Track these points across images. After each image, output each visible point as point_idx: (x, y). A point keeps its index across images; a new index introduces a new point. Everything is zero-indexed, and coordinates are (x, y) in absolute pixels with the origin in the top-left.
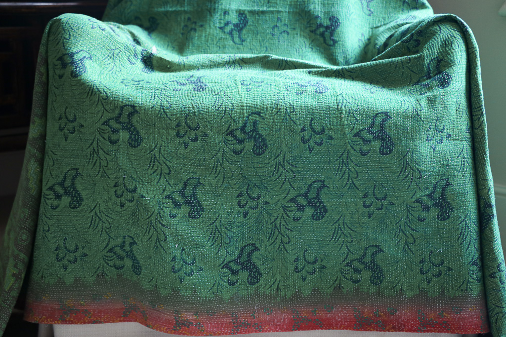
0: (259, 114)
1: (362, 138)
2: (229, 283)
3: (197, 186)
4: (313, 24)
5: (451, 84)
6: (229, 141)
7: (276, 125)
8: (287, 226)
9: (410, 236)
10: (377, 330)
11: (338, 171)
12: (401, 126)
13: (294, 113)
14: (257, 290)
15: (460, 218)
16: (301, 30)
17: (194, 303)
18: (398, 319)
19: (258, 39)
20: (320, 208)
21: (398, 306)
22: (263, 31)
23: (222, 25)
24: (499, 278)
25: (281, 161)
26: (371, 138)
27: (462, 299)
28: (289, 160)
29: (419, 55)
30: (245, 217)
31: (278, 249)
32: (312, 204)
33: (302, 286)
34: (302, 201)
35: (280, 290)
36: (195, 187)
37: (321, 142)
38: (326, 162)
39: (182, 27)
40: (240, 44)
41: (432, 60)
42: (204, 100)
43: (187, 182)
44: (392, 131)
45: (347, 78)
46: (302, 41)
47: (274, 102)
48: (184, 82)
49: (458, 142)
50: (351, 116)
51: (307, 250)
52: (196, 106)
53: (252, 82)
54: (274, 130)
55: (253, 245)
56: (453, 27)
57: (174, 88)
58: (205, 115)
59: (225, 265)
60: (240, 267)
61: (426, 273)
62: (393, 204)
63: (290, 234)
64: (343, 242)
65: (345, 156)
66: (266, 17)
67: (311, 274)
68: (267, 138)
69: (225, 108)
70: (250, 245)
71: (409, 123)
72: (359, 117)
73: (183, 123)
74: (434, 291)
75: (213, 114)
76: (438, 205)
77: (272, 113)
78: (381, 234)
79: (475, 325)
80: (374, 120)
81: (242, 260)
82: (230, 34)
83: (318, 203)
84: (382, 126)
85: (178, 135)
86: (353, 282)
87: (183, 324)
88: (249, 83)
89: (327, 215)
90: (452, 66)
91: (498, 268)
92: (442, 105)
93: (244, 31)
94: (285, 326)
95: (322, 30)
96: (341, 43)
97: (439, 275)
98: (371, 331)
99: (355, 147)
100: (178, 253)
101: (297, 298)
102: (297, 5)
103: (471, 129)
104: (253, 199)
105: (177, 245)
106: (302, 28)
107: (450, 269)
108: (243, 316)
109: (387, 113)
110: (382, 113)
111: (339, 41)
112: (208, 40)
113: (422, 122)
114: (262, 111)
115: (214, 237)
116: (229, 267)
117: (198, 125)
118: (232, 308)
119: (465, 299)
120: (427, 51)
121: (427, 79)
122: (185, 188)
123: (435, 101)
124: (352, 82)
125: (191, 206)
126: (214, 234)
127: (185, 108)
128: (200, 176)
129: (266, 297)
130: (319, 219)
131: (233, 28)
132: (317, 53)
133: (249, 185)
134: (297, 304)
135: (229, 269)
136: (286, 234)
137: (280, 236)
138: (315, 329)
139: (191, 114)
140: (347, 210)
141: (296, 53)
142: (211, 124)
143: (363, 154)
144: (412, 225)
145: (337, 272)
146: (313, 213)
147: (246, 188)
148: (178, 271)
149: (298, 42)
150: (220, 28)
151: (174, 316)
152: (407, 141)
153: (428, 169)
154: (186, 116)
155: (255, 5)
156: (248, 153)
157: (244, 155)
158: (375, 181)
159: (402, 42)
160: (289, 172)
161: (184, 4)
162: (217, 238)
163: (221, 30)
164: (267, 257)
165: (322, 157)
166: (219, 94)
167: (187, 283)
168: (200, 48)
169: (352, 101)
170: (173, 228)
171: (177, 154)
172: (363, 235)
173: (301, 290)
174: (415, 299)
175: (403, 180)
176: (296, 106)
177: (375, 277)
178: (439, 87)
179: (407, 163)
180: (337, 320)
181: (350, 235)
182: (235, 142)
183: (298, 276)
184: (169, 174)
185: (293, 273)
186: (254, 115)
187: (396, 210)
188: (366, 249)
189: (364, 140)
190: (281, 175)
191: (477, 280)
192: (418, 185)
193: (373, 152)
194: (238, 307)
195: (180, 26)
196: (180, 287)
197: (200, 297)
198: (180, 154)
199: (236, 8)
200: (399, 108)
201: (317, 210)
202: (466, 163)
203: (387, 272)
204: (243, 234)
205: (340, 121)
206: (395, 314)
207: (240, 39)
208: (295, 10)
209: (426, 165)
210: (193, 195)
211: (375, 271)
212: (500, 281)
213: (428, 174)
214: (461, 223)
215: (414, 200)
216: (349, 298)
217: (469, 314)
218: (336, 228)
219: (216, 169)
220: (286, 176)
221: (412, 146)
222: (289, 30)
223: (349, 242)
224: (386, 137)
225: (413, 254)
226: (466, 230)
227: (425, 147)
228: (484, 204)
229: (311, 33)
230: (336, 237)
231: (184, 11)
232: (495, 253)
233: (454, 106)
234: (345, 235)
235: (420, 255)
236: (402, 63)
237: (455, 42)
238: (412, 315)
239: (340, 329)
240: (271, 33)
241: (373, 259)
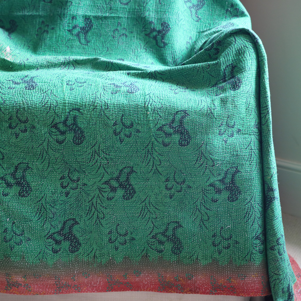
0: (78, 110)
1: (164, 132)
2: (53, 251)
3: (26, 169)
4: (147, 28)
5: (241, 87)
6: (53, 132)
7: (93, 120)
8: (102, 204)
9: (205, 214)
10: (177, 292)
11: (144, 159)
12: (197, 122)
13: (108, 110)
14: (77, 257)
15: (247, 199)
16: (137, 33)
17: (23, 268)
18: (195, 283)
19: (101, 40)
20: (130, 190)
21: (194, 272)
22: (105, 34)
23: (71, 28)
24: (277, 250)
25: (97, 150)
26: (172, 132)
27: (246, 268)
28: (104, 149)
29: (216, 61)
30: (67, 196)
31: (95, 223)
32: (123, 186)
33: (115, 255)
34: (115, 184)
35: (97, 257)
36: (25, 170)
37: (130, 135)
38: (134, 151)
39: (37, 29)
40: (85, 45)
41: (227, 66)
42: (33, 97)
43: (17, 166)
44: (190, 126)
45: (158, 80)
46: (138, 43)
47: (91, 100)
48: (19, 81)
49: (247, 136)
50: (155, 113)
51: (119, 225)
52: (26, 102)
53: (76, 83)
54: (91, 124)
55: (74, 219)
56: (246, 38)
57: (9, 87)
58: (33, 110)
59: (49, 236)
60: (62, 238)
61: (218, 245)
62: (191, 188)
63: (105, 211)
64: (149, 219)
65: (150, 146)
66: (108, 21)
67: (122, 245)
68: (85, 130)
69: (51, 104)
70: (71, 220)
71: (204, 120)
72: (163, 114)
73: (14, 116)
74: (224, 261)
75: (40, 109)
76: (229, 188)
77: (89, 109)
78: (181, 212)
79: (257, 289)
80: (174, 117)
81: (64, 232)
82: (77, 36)
83: (128, 185)
84: (181, 122)
85: (10, 127)
86: (157, 252)
87: (13, 285)
88: (73, 83)
89: (136, 195)
90: (243, 72)
91: (277, 242)
92: (232, 105)
93: (89, 34)
94: (100, 288)
95: (155, 33)
96: (170, 45)
97: (228, 247)
98: (172, 293)
99: (158, 139)
100: (9, 226)
101: (111, 264)
102: (135, 12)
103: (259, 125)
104: (73, 181)
105: (9, 219)
106: (139, 32)
107: (237, 242)
108: (65, 279)
109: (186, 111)
110: (182, 111)
111: (169, 43)
112: (58, 40)
113: (215, 119)
114: (81, 108)
115: (40, 213)
116: (53, 238)
117: (27, 119)
118: (55, 272)
119: (249, 268)
120: (223, 58)
121: (223, 82)
122: (16, 171)
123: (227, 101)
124: (162, 83)
125: (21, 186)
126: (41, 210)
127: (16, 104)
128: (28, 161)
129: (85, 264)
130: (129, 199)
131: (80, 30)
132: (150, 54)
133: (70, 170)
134: (111, 270)
135: (53, 240)
136: (102, 211)
137: (96, 212)
138: (126, 291)
139: (22, 110)
140: (152, 192)
141: (132, 53)
142: (38, 118)
143: (165, 145)
144: (206, 205)
145: (144, 243)
146: (124, 194)
147: (67, 172)
148: (9, 241)
149: (135, 43)
150: (69, 31)
151: (6, 278)
152: (202, 135)
153: (220, 158)
154: (17, 111)
155: (99, 11)
156: (69, 143)
157: (66, 144)
158: (175, 168)
159: (205, 50)
160: (103, 159)
161: (39, 9)
162: (43, 214)
163: (70, 33)
164: (85, 230)
165: (131, 147)
166: (47, 92)
167: (17, 251)
168: (52, 47)
169: (157, 100)
170: (5, 205)
171: (9, 143)
172: (166, 213)
173: (114, 258)
174: (208, 267)
175: (199, 167)
176: (110, 104)
177: (176, 248)
178: (231, 90)
179: (202, 153)
180: (144, 284)
181: (155, 213)
182: (58, 133)
183: (112, 246)
184: (3, 159)
185: (108, 243)
186: (75, 111)
187: (193, 193)
188: (168, 224)
189: (166, 134)
190: (97, 161)
191: (259, 252)
192: (211, 172)
193: (173, 144)
194: (60, 272)
195: (35, 28)
196: (10, 254)
197: (27, 263)
198: (12, 143)
199: (83, 14)
200: (196, 107)
201: (127, 191)
202: (253, 153)
203: (185, 244)
204: (65, 210)
205: (146, 117)
206: (192, 279)
207: (86, 40)
208: (133, 16)
209: (219, 155)
210: (23, 177)
211: (175, 243)
212: (278, 253)
213: (220, 162)
214: (247, 204)
215: (208, 184)
216: (154, 265)
217: (252, 280)
218: (143, 207)
219: (42, 156)
220: (101, 163)
221: (206, 139)
222: (127, 34)
223: (154, 219)
224: (184, 131)
225: (207, 229)
226: (251, 210)
227: (218, 140)
228: (268, 188)
229: (146, 36)
230: (143, 214)
231: (39, 15)
232: (274, 230)
233: (243, 106)
234: (151, 212)
235: (212, 230)
236: (203, 68)
237: (247, 51)
238: (206, 280)
239: (147, 290)
240: (112, 36)
241: (174, 233)
